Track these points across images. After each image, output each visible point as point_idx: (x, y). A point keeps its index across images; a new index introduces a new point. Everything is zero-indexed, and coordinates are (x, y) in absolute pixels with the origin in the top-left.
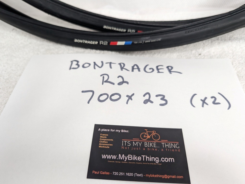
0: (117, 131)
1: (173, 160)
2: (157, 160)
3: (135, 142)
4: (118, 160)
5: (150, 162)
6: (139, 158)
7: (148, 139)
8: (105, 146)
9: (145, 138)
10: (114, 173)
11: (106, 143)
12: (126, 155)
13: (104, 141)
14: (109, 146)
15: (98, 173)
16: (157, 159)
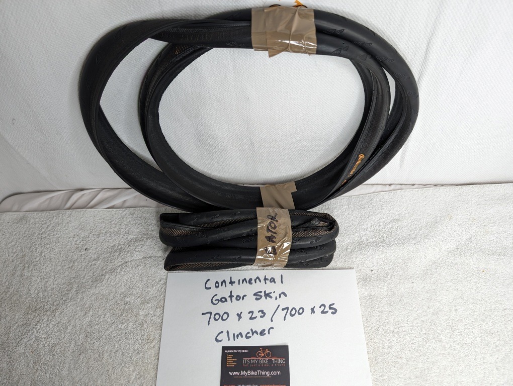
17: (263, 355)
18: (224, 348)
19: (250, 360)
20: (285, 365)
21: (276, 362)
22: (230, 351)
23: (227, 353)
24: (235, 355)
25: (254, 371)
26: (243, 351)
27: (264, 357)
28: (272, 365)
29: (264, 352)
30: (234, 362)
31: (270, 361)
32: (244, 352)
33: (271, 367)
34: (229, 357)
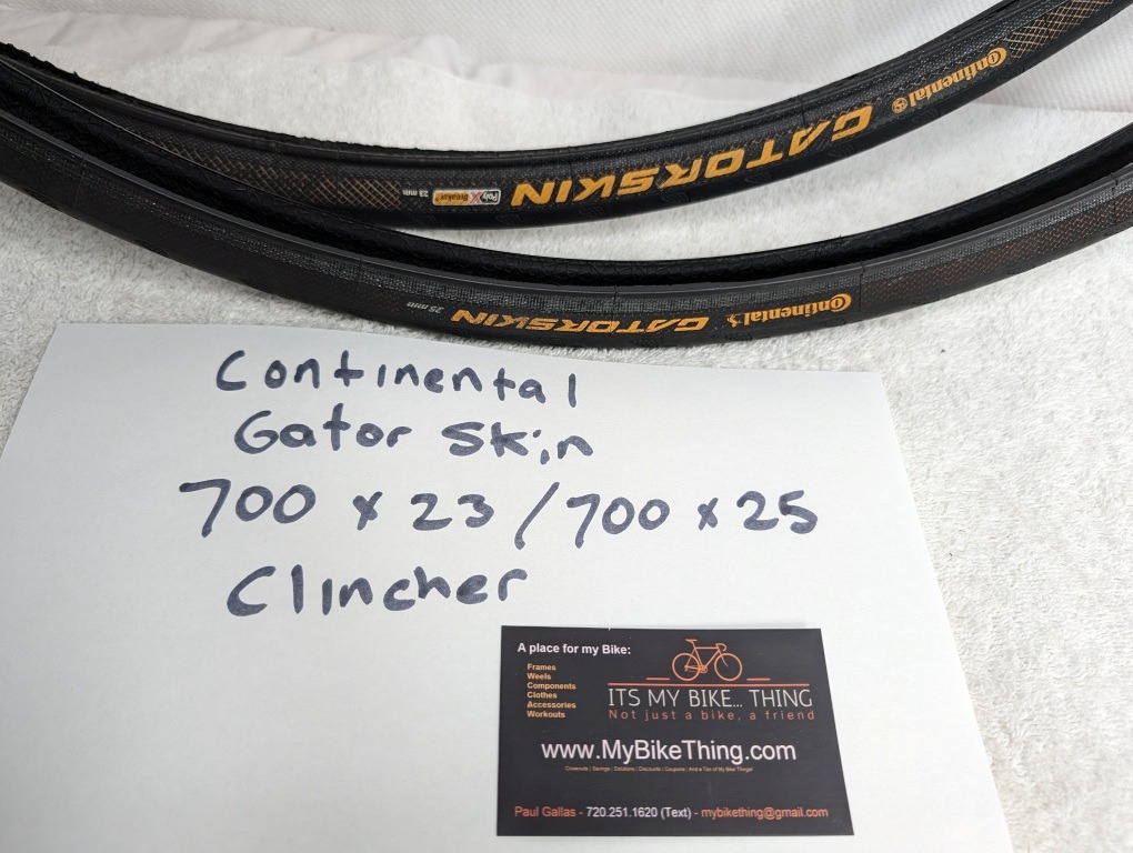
0: (586, 649)
1: (790, 750)
2: (735, 755)
3: (656, 692)
4: (602, 763)
5: (713, 763)
6: (674, 752)
7: (703, 678)
8: (548, 710)
9: (691, 673)
10: (593, 812)
11: (552, 701)
12: (628, 742)
13: (543, 690)
14: (562, 710)
15: (535, 813)
16: (736, 752)
17: (702, 668)
18: (511, 636)
19: (642, 693)
20: (811, 716)
21: (769, 702)
22: (544, 649)
23: (526, 657)
24: (565, 668)
25: (667, 742)
26: (606, 649)
27: (708, 677)
28: (753, 716)
29: (705, 656)
30: (563, 696)
31: (739, 695)
32: (613, 657)
33: (746, 725)
34: (537, 675)
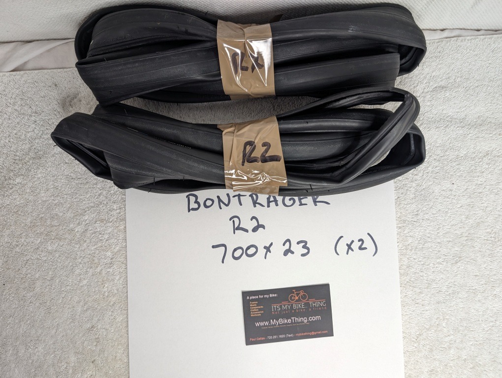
0: (265, 296)
1: (319, 318)
3: (285, 306)
4: (271, 326)
5: (299, 323)
6: (290, 321)
7: (297, 301)
8: (256, 314)
9: (294, 300)
10: (269, 337)
11: (257, 311)
12: (277, 320)
13: (255, 309)
14: (260, 313)
15: (255, 339)
16: (305, 319)
17: (297, 298)
18: (245, 294)
19: (281, 307)
20: (325, 308)
21: (314, 306)
22: (254, 297)
23: (249, 300)
24: (260, 302)
25: (287, 319)
26: (271, 295)
28: (310, 310)
29: (298, 294)
30: (260, 310)
31: (307, 304)
32: (273, 297)
33: (308, 311)
34: (253, 305)
